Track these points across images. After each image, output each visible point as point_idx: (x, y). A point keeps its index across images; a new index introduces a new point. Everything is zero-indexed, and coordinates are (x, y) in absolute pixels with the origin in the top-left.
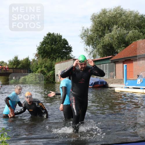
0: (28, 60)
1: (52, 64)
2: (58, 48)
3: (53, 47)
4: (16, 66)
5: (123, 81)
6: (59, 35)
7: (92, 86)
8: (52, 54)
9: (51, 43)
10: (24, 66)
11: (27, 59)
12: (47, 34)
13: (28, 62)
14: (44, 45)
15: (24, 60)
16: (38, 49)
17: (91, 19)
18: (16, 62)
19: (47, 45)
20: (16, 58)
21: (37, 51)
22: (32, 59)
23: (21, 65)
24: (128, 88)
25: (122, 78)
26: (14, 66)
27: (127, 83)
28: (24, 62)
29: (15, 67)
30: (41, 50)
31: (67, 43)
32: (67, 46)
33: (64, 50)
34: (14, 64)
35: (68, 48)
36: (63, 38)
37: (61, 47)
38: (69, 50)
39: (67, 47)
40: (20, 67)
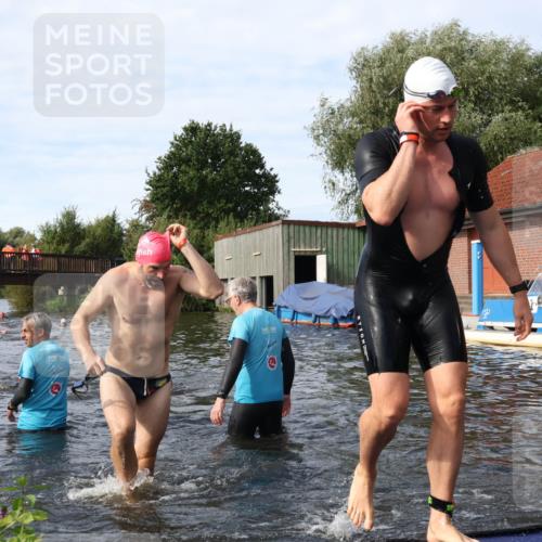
0: (113, 226)
1: (204, 237)
2: (224, 181)
3: (206, 177)
4: (67, 245)
5: (471, 304)
6: (231, 130)
7: (350, 323)
8: (205, 202)
9: (198, 160)
10: (97, 246)
11: (111, 222)
12: (185, 129)
13: (112, 231)
14: (175, 169)
15: (99, 223)
16: (149, 183)
17: (351, 71)
18: (69, 231)
19: (183, 167)
20: (70, 216)
21: (147, 190)
22: (127, 221)
23: (87, 245)
24: (492, 328)
25: (467, 292)
26: (61, 247)
27: (486, 312)
28: (99, 231)
29: (64, 249)
30: (164, 187)
31: (259, 162)
32: (257, 171)
33: (247, 189)
34: (62, 241)
35: (263, 180)
36: (244, 141)
37: (238, 175)
38: (265, 186)
39: (259, 176)
40: (84, 252)
